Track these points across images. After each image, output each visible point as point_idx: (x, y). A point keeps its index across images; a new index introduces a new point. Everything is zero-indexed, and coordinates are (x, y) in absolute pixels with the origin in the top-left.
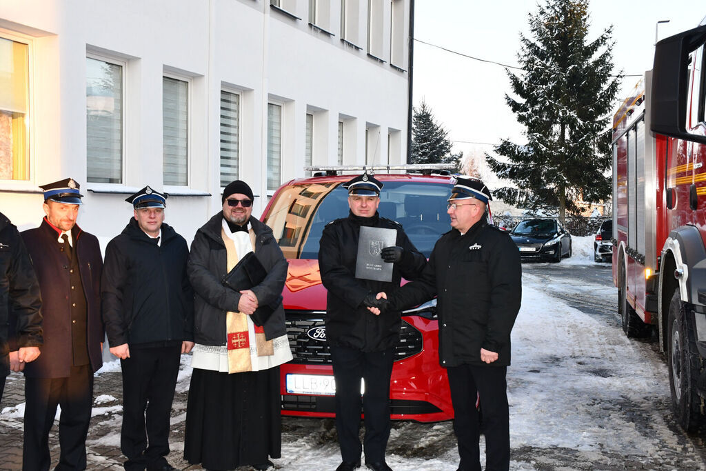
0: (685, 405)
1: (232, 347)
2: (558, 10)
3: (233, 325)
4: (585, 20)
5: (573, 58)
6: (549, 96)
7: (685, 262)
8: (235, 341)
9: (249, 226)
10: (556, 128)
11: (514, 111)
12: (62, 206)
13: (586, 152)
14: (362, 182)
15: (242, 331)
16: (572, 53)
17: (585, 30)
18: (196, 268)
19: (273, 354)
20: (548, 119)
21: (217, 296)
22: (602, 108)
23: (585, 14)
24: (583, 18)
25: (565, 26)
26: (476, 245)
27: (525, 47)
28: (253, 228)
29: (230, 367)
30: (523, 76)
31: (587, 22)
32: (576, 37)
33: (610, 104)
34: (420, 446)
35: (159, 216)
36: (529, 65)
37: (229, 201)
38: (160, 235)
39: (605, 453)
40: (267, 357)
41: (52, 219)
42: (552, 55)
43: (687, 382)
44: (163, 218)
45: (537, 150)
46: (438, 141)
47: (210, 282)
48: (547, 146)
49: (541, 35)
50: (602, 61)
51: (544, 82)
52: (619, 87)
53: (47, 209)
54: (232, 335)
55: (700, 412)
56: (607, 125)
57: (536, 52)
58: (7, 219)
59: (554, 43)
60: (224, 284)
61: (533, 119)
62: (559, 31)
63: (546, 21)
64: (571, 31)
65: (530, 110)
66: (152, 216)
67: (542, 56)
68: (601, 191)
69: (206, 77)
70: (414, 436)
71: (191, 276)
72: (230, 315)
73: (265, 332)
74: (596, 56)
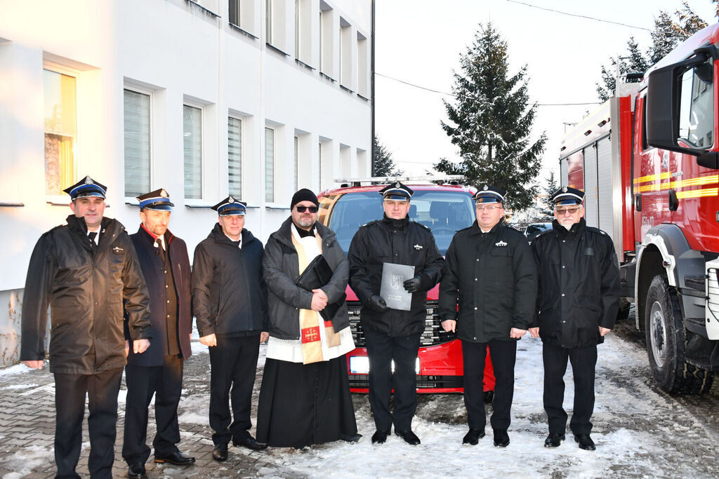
0: (670, 371)
1: (305, 341)
2: (483, 51)
3: (306, 322)
4: (505, 59)
5: (498, 91)
6: (479, 122)
7: (670, 253)
8: (308, 335)
9: (315, 231)
10: (485, 149)
11: (449, 134)
12: (156, 213)
13: (510, 169)
14: (395, 189)
15: (314, 326)
16: (496, 86)
17: (505, 68)
18: (272, 271)
19: (340, 344)
20: (478, 141)
21: (292, 295)
22: (522, 132)
23: (505, 54)
24: (504, 57)
25: (490, 64)
26: (501, 242)
27: (457, 81)
28: (318, 232)
29: (305, 358)
30: (456, 105)
31: (507, 62)
32: (499, 73)
33: (529, 129)
34: (459, 415)
35: (240, 222)
36: (461, 96)
37: (298, 208)
38: (241, 238)
39: (614, 414)
40: (335, 348)
41: (148, 226)
42: (480, 88)
43: (673, 352)
44: (243, 224)
45: (470, 167)
46: (384, 160)
47: (285, 284)
48: (479, 164)
49: (470, 71)
50: (520, 93)
51: (474, 111)
52: (535, 114)
53: (143, 217)
54: (305, 331)
55: (683, 376)
56: (526, 146)
57: (466, 86)
58: (122, 225)
59: (481, 78)
60: (297, 285)
61: (467, 141)
62: (485, 68)
63: (473, 60)
64: (495, 68)
65: (462, 133)
66: (235, 223)
67: (471, 89)
68: (522, 201)
69: (217, 104)
70: (449, 407)
71: (267, 278)
72: (303, 312)
73: (333, 325)
74: (515, 89)
